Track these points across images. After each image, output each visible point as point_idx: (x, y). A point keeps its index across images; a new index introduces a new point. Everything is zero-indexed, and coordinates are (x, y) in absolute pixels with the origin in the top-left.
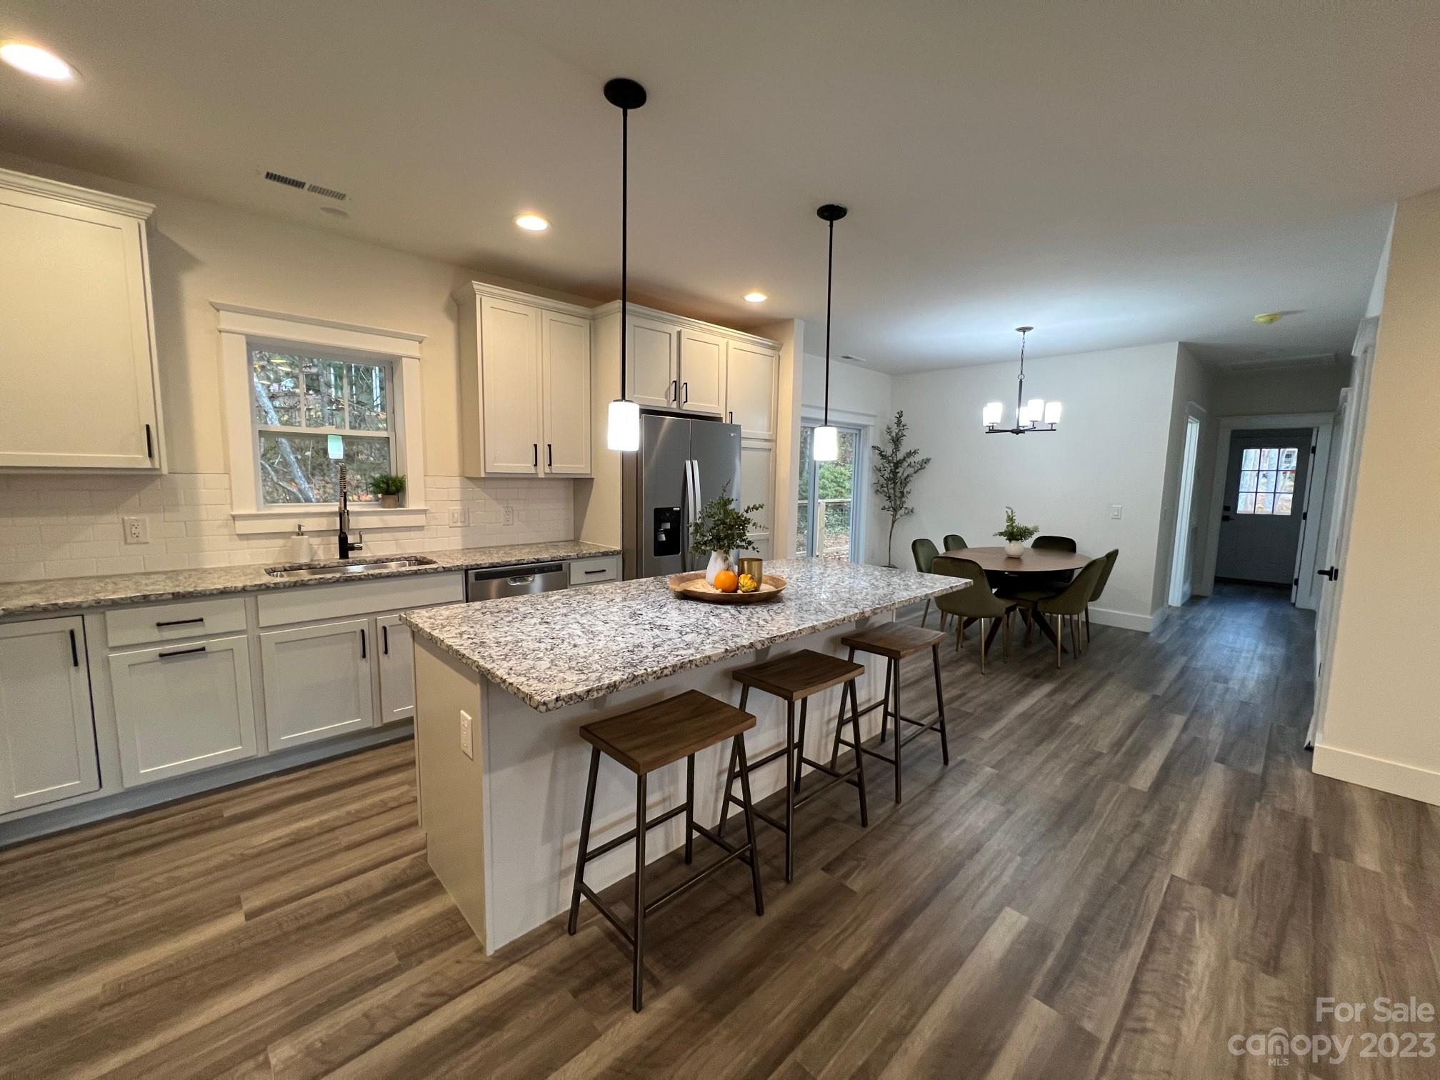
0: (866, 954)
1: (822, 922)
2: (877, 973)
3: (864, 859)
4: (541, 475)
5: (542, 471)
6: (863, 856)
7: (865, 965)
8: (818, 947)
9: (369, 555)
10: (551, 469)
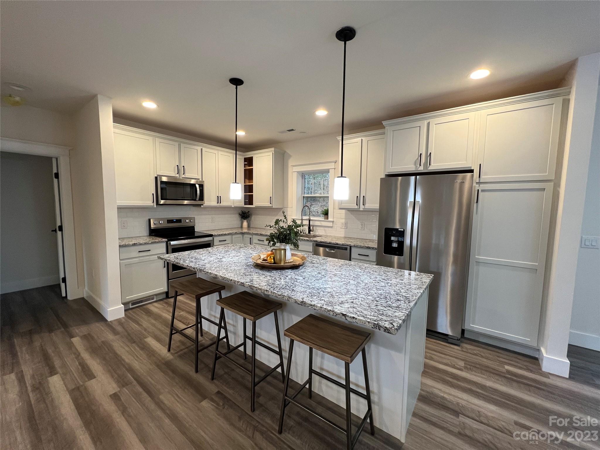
0: (164, 403)
1: (186, 390)
2: (152, 406)
3: (224, 408)
4: (361, 209)
5: (362, 207)
6: (226, 408)
7: (160, 404)
8: (174, 389)
9: (318, 234)
10: (364, 207)
